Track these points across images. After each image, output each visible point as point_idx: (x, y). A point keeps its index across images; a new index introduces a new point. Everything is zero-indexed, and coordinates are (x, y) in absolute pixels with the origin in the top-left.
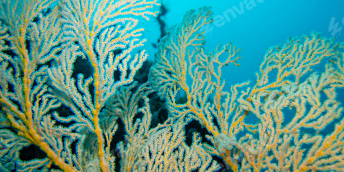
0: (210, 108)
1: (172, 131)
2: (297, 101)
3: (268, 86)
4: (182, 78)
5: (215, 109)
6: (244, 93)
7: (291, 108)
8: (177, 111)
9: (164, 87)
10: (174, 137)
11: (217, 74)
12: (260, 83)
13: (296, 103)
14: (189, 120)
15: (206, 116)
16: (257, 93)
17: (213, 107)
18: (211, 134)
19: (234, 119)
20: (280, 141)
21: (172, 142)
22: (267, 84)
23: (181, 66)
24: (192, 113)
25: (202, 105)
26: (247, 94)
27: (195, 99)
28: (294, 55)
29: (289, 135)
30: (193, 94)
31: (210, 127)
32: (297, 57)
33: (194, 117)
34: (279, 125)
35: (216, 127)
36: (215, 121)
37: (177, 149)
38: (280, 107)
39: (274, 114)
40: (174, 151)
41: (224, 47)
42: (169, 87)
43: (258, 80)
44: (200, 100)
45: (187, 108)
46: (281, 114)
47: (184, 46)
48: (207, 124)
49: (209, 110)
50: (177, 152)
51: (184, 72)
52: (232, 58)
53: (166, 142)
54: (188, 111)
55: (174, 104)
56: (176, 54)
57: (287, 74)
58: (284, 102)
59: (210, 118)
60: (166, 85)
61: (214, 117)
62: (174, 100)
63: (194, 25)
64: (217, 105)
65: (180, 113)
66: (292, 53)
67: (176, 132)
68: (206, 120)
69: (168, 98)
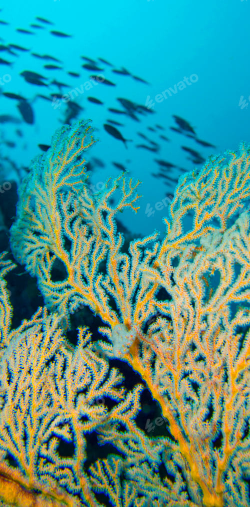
0: (103, 283)
1: (42, 330)
2: (220, 260)
3: (183, 239)
4: (55, 241)
5: (112, 284)
6: (149, 254)
7: (213, 273)
8: (55, 294)
9: (33, 256)
10: (47, 340)
11: (108, 227)
12: (171, 234)
13: (219, 265)
14: (74, 306)
15: (98, 296)
16: (166, 253)
17: (108, 281)
18: (107, 325)
19: (138, 297)
20: (203, 326)
21: (43, 349)
22: (180, 236)
23: (53, 221)
24: (76, 295)
25: (90, 280)
26: (154, 254)
27: (79, 272)
28: (216, 186)
29: (215, 315)
30: (76, 263)
31: (106, 314)
32: (220, 187)
33: (82, 301)
34: (199, 302)
35: (114, 313)
36: (113, 303)
37: (53, 359)
38: (198, 273)
39: (190, 286)
40: (48, 364)
41: (115, 183)
42: (39, 256)
43: (169, 230)
44: (86, 273)
45: (68, 287)
46: (199, 284)
47: (53, 188)
48: (101, 309)
49: (103, 287)
50: (52, 365)
51: (57, 230)
52: (127, 200)
53: (33, 352)
54: (72, 292)
55: (49, 283)
56: (43, 202)
57: (208, 216)
58: (202, 264)
59: (105, 299)
60: (35, 253)
61: (110, 296)
62: (48, 276)
63: (67, 153)
64: (113, 277)
65: (61, 296)
66: (213, 182)
67: (48, 332)
68: (99, 304)
69: (40, 275)
